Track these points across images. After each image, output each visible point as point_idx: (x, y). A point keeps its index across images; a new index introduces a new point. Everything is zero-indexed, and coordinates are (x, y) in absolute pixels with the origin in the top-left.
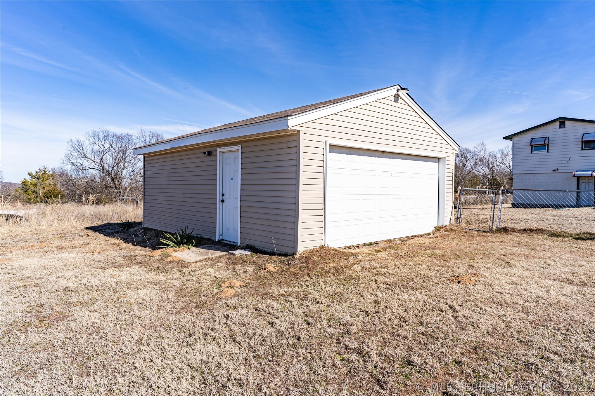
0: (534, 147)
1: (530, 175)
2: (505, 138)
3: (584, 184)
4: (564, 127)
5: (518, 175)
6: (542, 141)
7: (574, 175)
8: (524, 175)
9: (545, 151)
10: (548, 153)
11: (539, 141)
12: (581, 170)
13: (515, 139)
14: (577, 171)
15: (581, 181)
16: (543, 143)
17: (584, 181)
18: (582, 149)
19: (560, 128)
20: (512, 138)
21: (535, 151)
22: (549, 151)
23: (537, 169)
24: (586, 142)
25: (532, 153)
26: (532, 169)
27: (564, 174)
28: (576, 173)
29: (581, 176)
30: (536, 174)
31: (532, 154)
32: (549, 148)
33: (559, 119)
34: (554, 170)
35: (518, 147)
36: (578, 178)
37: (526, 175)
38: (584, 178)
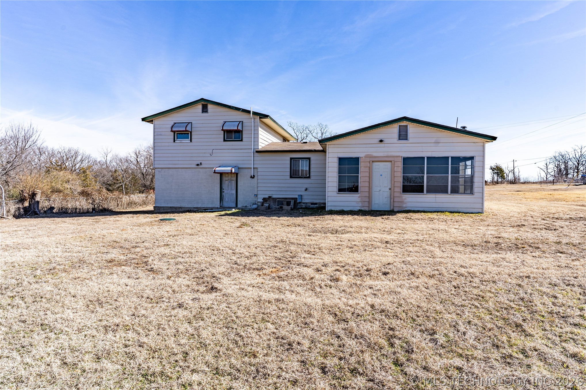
0: (177, 134)
1: (174, 169)
2: (143, 120)
3: (227, 182)
4: (207, 112)
5: (160, 170)
6: (183, 127)
7: (215, 170)
8: (167, 169)
9: (188, 141)
10: (191, 143)
11: (180, 127)
12: (224, 165)
13: (157, 121)
14: (219, 167)
15: (224, 178)
16: (185, 129)
17: (227, 179)
18: (224, 140)
19: (203, 112)
20: (152, 121)
21: (178, 140)
22: (193, 140)
23: (180, 162)
24: (229, 132)
25: (174, 141)
26: (174, 162)
27: (208, 169)
28: (218, 169)
29: (225, 173)
30: (179, 169)
31: (174, 143)
32: (192, 137)
33: (201, 101)
34: (198, 165)
35: (159, 133)
36: (221, 174)
37: (169, 169)
38: (227, 175)
